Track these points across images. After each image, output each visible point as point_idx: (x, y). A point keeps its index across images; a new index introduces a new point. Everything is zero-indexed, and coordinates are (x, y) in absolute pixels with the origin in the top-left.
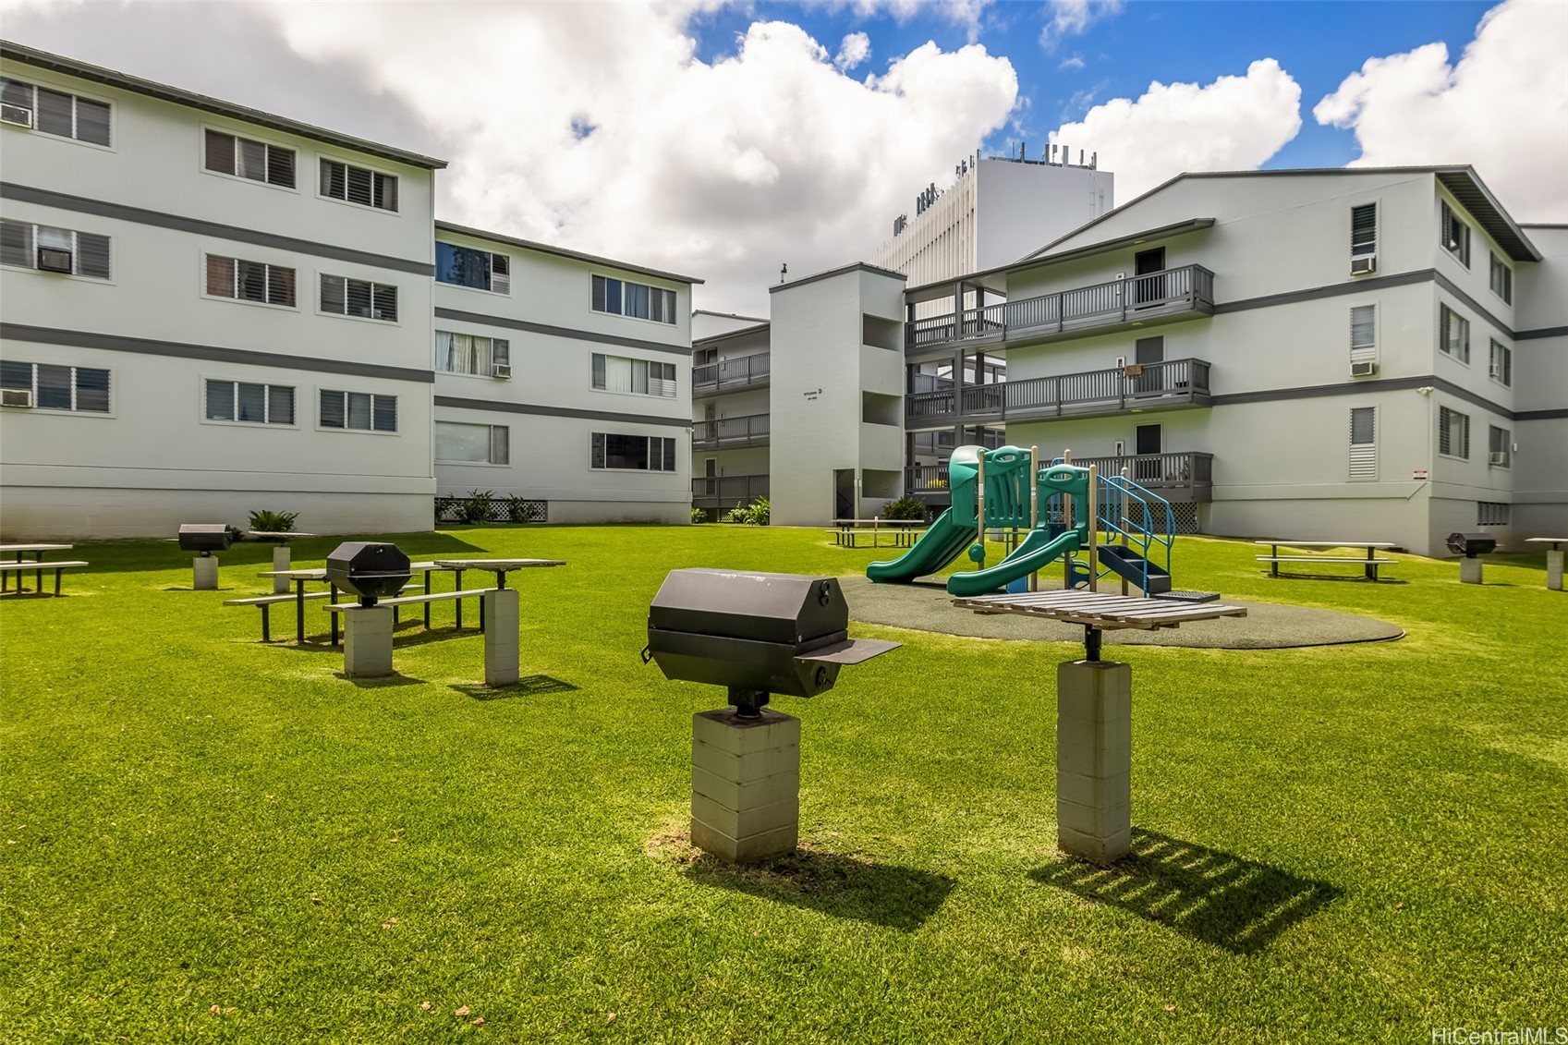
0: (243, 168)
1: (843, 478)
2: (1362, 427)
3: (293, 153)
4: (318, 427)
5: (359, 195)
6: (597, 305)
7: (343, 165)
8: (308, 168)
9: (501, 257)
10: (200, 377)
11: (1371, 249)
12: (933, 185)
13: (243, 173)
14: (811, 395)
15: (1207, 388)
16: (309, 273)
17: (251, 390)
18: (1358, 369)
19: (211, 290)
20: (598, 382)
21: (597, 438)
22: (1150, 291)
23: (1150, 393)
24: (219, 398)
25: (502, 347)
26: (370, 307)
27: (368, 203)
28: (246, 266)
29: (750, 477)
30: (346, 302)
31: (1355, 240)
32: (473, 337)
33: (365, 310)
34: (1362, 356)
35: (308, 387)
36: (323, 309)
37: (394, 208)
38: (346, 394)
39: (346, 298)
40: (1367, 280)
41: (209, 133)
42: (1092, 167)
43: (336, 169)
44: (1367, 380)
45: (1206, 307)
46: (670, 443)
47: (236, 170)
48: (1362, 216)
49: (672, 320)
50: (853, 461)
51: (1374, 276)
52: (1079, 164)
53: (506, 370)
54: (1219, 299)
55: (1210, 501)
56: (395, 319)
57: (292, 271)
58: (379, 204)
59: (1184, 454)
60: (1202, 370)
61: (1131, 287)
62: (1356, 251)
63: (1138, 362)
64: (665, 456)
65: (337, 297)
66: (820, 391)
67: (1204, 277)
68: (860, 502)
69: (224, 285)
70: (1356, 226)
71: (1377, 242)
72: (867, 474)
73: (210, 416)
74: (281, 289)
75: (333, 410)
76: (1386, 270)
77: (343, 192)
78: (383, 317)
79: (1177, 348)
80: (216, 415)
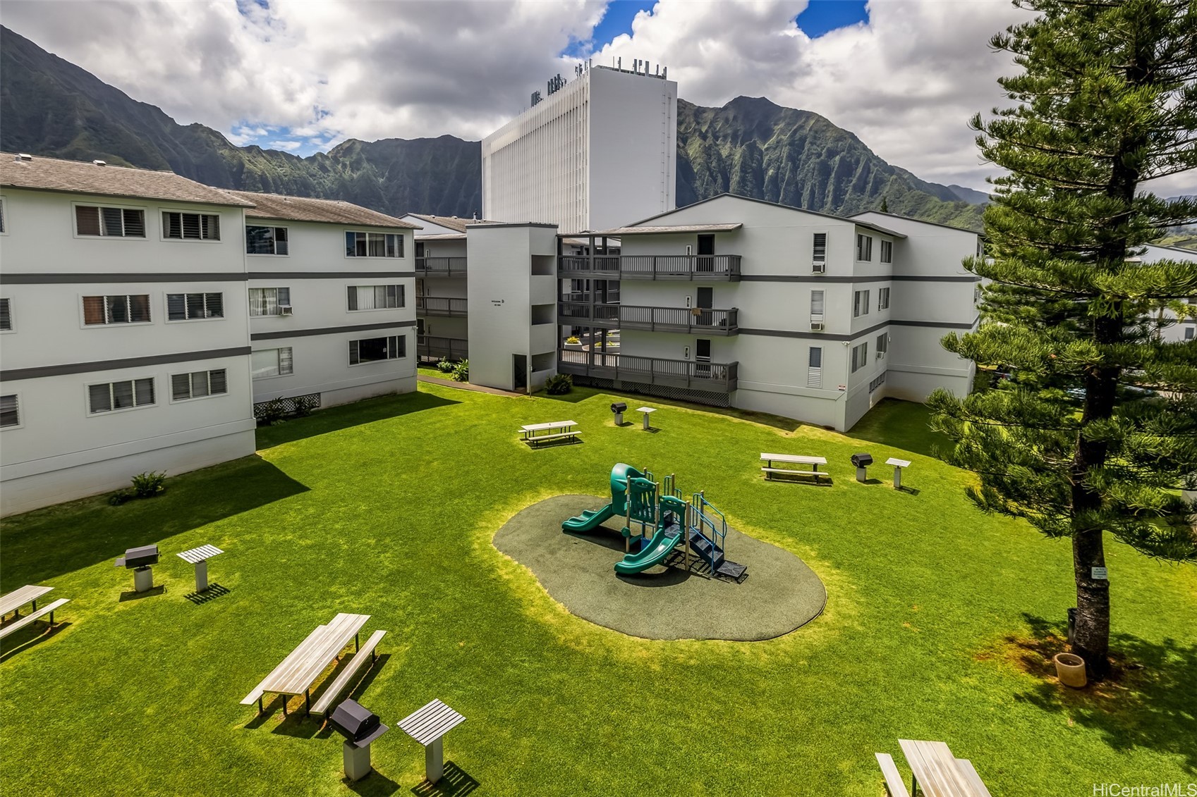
0: (106, 230)
1: (519, 361)
2: (815, 358)
3: (142, 212)
4: (172, 402)
5: (192, 233)
6: (350, 252)
7: (179, 214)
8: (154, 222)
9: (281, 229)
10: (84, 385)
11: (822, 259)
12: (559, 75)
13: (106, 233)
14: (497, 303)
15: (736, 324)
16: (158, 295)
17: (122, 387)
18: (814, 326)
19: (88, 322)
20: (352, 304)
21: (353, 344)
22: (706, 265)
23: (704, 326)
24: (100, 398)
25: (284, 294)
26: (202, 308)
27: (198, 237)
28: (112, 299)
29: (451, 339)
30: (186, 310)
31: (815, 252)
32: (263, 289)
33: (200, 313)
34: (817, 319)
35: (162, 376)
36: (170, 319)
37: (217, 237)
38: (190, 375)
39: (186, 308)
40: (819, 277)
41: (78, 208)
42: (664, 77)
43: (174, 218)
44: (817, 333)
45: (736, 276)
46: (402, 338)
47: (101, 232)
48: (819, 240)
49: (401, 255)
50: (525, 350)
51: (823, 275)
52: (655, 74)
53: (288, 310)
54: (744, 272)
55: (736, 389)
56: (222, 316)
57: (146, 297)
58: (206, 237)
59: (721, 365)
60: (734, 313)
61: (695, 260)
62: (815, 259)
63: (698, 307)
64: (398, 348)
65: (180, 309)
66: (503, 302)
67: (735, 261)
68: (532, 378)
69: (97, 315)
70: (816, 244)
71: (826, 255)
72: (534, 358)
73: (93, 410)
74: (140, 310)
75: (181, 387)
76: (829, 274)
77: (180, 233)
78: (213, 315)
79: (721, 303)
80: (99, 409)
